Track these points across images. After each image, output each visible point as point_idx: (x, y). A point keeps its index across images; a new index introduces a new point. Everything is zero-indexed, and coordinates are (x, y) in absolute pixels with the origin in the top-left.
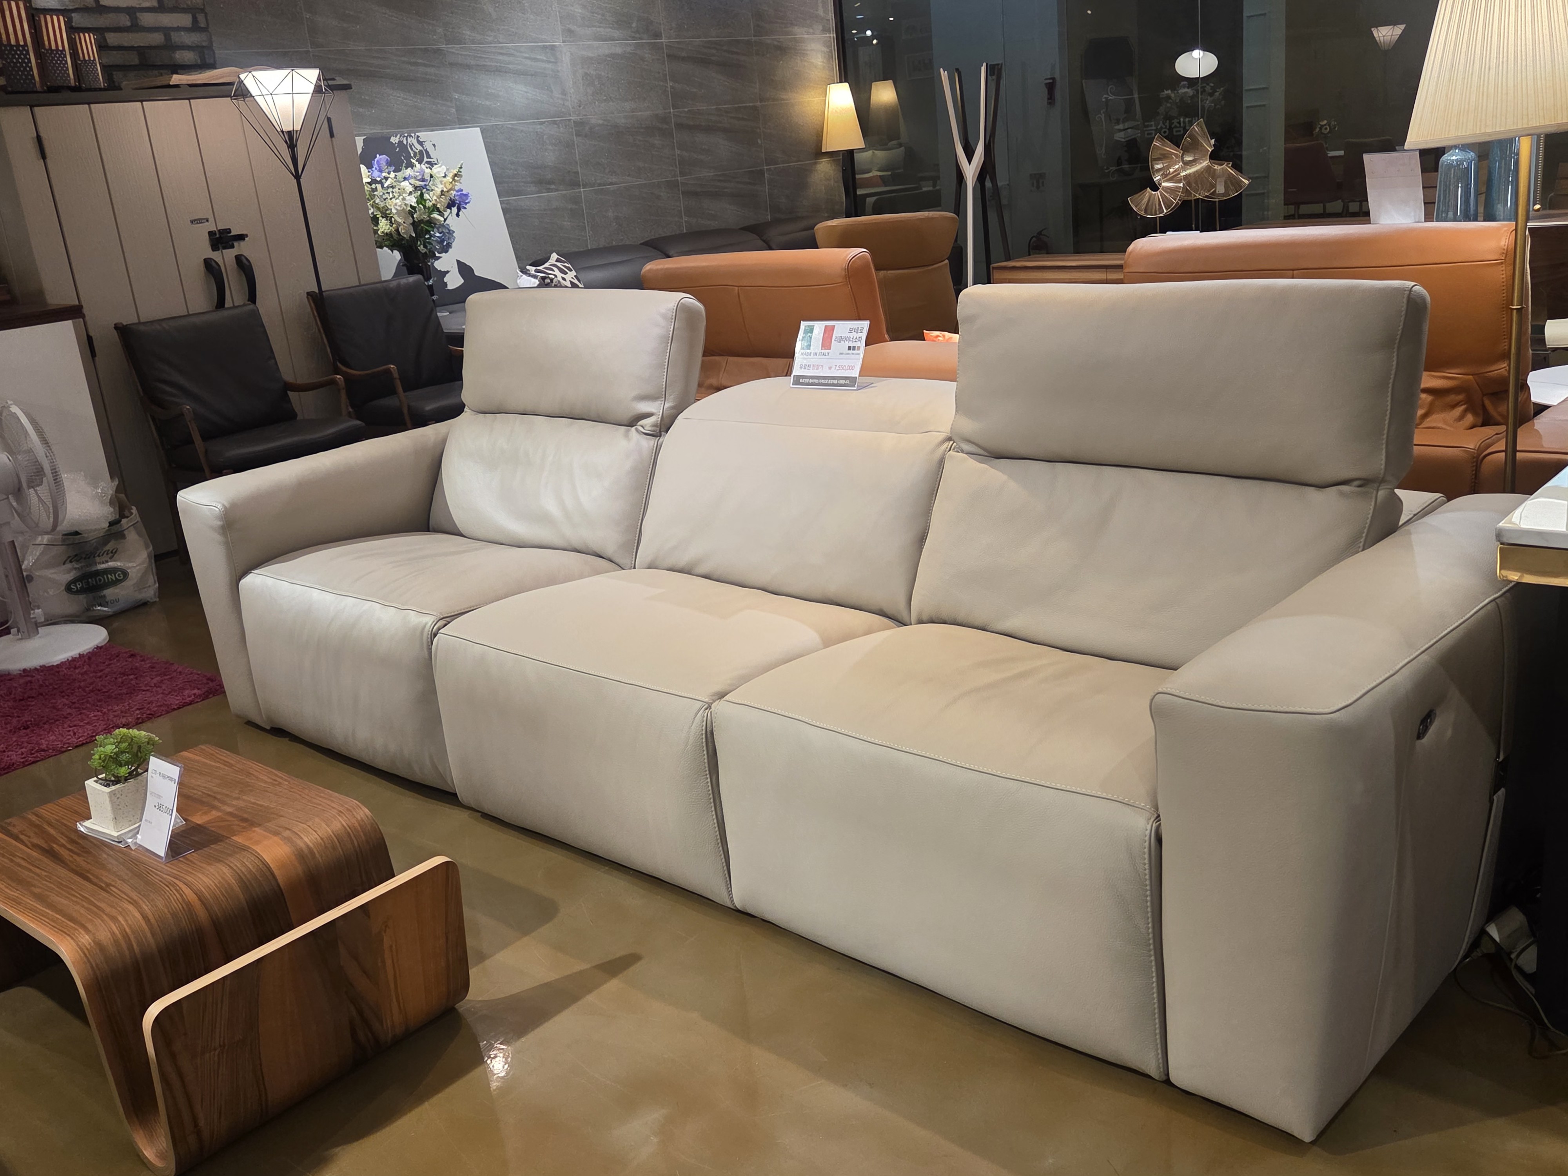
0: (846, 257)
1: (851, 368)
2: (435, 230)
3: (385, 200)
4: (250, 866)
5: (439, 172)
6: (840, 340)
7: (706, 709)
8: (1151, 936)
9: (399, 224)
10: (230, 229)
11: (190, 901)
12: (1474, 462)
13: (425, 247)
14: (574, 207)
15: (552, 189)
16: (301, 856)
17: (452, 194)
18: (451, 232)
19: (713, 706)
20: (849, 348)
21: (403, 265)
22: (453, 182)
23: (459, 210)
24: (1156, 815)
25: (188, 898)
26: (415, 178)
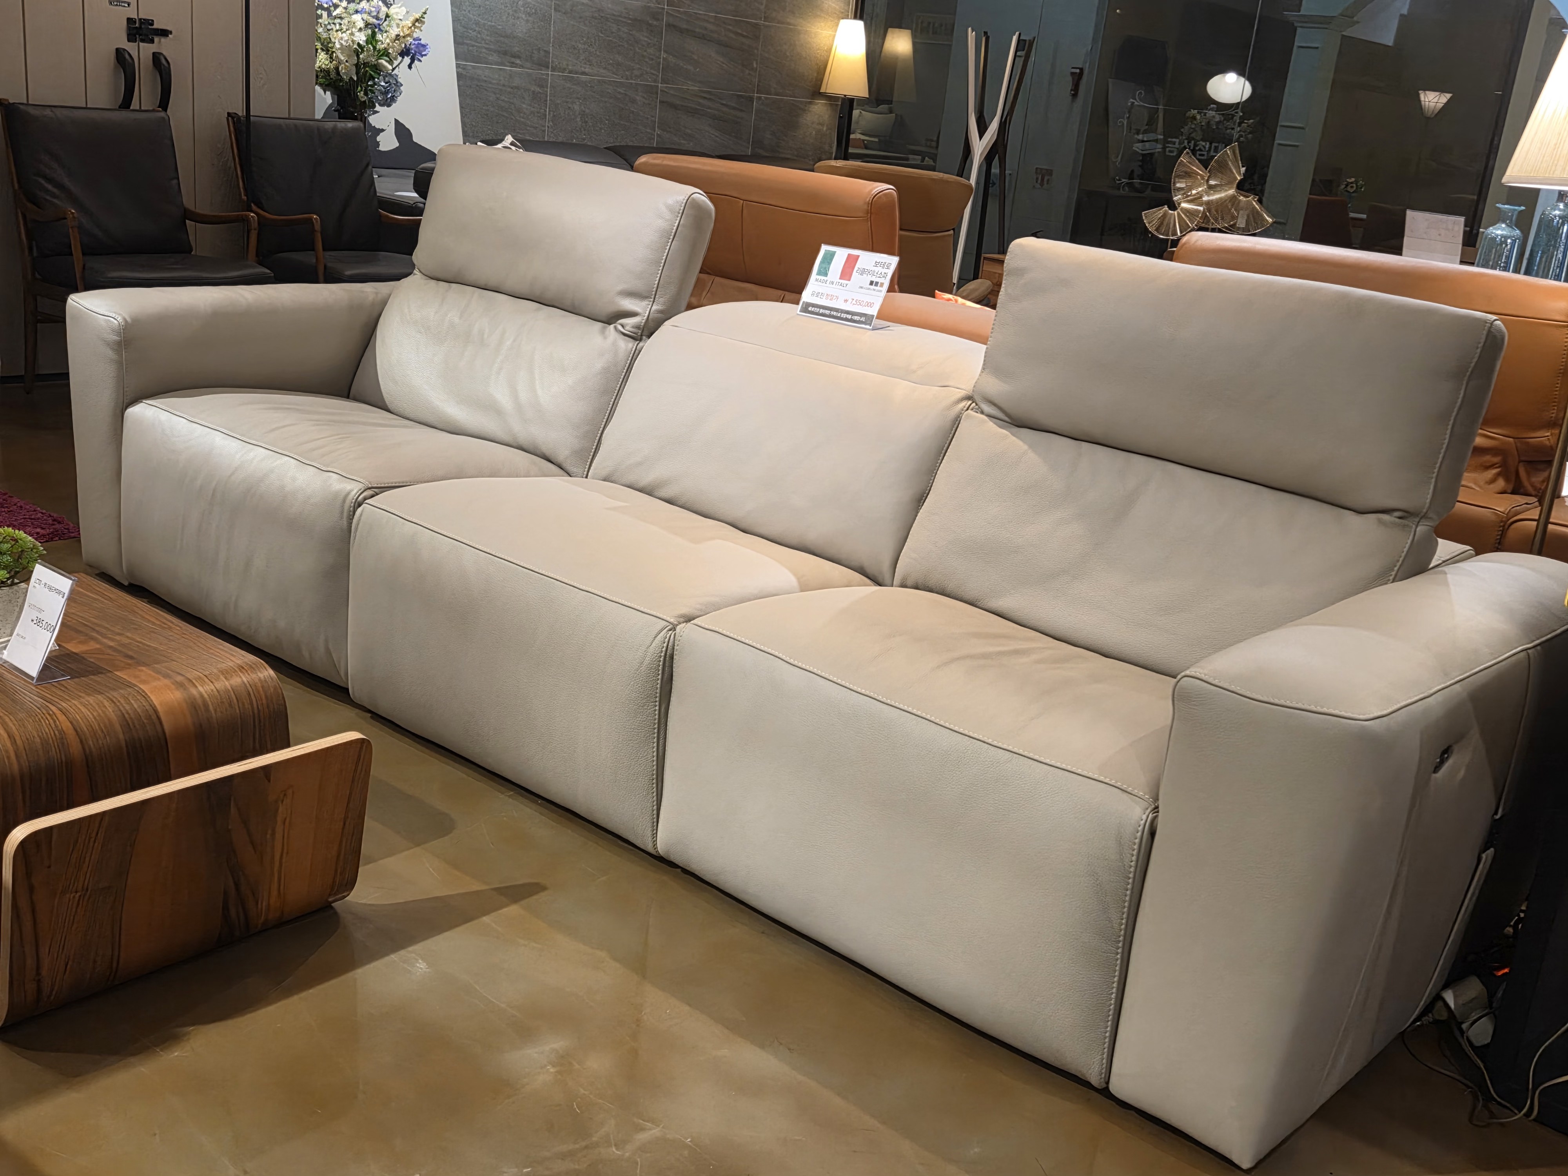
0: (871, 190)
1: (870, 305)
2: (381, 77)
3: (329, 30)
4: (136, 706)
5: (397, 13)
6: (863, 272)
7: (670, 630)
8: (1122, 932)
9: (340, 62)
10: (153, 21)
11: (64, 728)
12: (1500, 526)
13: (366, 94)
14: (538, 89)
15: (517, 64)
16: (195, 706)
17: (408, 41)
18: (399, 84)
19: (678, 628)
20: (871, 283)
21: (335, 111)
22: (413, 28)
23: (412, 60)
24: (1153, 806)
25: (62, 725)
26: (369, 13)
